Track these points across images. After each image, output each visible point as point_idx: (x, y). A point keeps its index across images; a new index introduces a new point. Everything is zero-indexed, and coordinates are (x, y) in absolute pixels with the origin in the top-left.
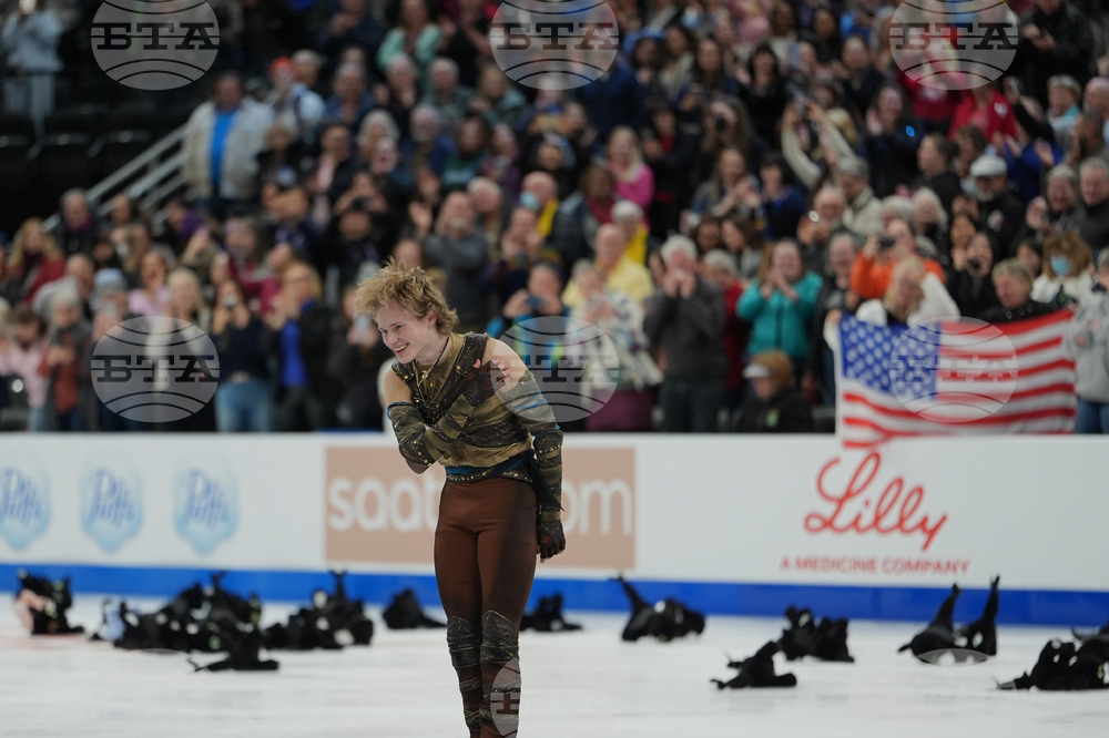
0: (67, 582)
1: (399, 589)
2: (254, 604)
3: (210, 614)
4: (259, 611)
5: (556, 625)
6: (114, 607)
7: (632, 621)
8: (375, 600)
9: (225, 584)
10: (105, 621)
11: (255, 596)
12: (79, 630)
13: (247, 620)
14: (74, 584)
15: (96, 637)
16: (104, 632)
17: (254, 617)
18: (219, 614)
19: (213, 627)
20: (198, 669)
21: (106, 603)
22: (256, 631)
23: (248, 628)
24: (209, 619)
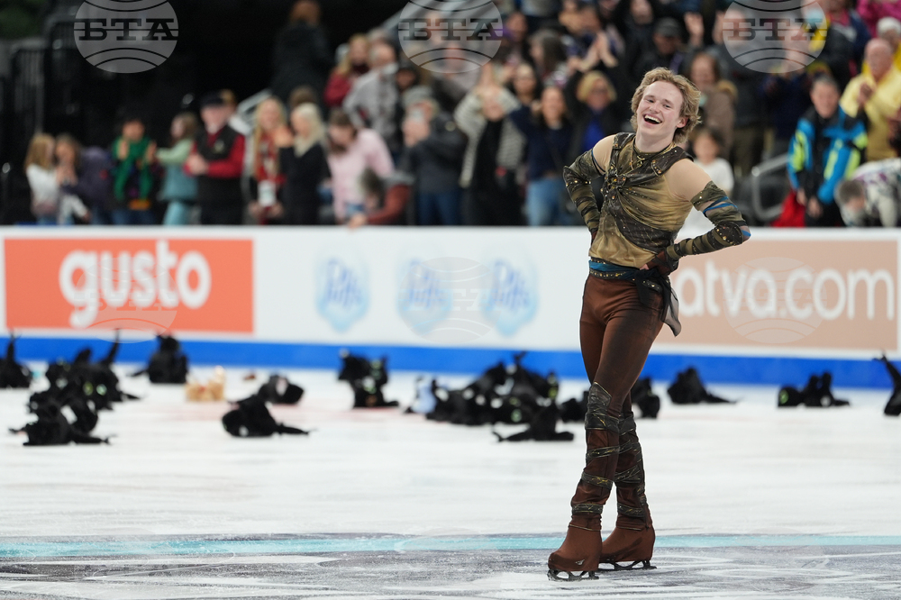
0: (384, 361)
1: (683, 368)
2: (552, 381)
3: (512, 389)
4: (556, 387)
5: (825, 401)
6: (426, 383)
7: (893, 398)
8: (661, 378)
9: (525, 363)
10: (418, 396)
11: (552, 374)
12: (394, 404)
13: (546, 395)
14: (391, 363)
15: (409, 411)
16: (417, 406)
17: (552, 393)
18: (520, 390)
19: (515, 402)
20: (501, 439)
21: (419, 380)
22: (553, 404)
23: (544, 402)
24: (511, 395)
